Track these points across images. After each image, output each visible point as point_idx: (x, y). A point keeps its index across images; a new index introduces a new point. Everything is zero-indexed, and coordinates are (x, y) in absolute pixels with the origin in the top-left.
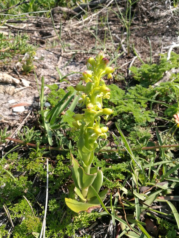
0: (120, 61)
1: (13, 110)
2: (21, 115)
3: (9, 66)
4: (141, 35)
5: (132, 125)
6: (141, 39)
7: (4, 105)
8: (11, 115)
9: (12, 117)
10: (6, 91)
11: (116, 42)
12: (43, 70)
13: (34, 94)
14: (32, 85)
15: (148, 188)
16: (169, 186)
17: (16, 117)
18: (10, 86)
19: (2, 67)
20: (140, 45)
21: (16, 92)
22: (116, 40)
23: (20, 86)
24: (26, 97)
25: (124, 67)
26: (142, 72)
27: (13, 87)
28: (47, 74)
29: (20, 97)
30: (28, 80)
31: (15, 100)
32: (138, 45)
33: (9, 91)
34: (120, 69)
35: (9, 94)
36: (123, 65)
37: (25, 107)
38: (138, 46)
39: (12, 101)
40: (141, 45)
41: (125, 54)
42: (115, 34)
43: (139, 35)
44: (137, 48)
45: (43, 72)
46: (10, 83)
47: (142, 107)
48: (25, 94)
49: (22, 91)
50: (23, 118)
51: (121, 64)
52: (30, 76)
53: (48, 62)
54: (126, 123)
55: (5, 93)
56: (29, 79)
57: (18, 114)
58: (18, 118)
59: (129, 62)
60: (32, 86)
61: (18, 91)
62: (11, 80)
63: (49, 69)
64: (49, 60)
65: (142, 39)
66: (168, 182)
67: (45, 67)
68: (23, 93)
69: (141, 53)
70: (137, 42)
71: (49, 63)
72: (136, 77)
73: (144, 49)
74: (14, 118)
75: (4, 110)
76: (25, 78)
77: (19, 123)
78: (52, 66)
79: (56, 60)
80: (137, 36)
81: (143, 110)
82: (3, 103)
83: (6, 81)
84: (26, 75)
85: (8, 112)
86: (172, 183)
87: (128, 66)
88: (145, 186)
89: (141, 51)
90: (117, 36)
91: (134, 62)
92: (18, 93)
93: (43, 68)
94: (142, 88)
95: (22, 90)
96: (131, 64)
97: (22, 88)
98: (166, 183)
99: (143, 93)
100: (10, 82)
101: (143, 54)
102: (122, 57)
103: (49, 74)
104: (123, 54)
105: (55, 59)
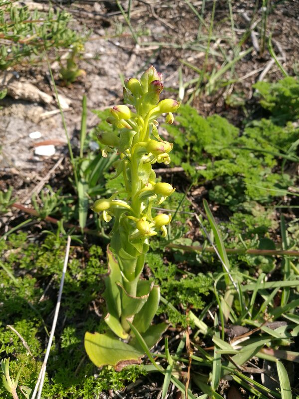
0: (244, 67)
1: (34, 151)
2: (48, 161)
3: (39, 69)
4: (294, 15)
5: (241, 199)
6: (292, 22)
7: (22, 140)
8: (31, 161)
9: (31, 163)
10: (29, 116)
11: (242, 27)
12: (97, 78)
13: (75, 124)
14: (74, 106)
15: (246, 330)
16: (288, 331)
17: (38, 164)
18: (35, 106)
19: (28, 69)
20: (289, 33)
21: (44, 118)
22: (244, 22)
23: (53, 108)
24: (60, 129)
25: (249, 80)
26: (279, 92)
27: (40, 109)
28: (104, 87)
29: (51, 128)
30: (67, 97)
31: (41, 133)
32: (285, 34)
33: (33, 116)
34: (240, 84)
35: (32, 121)
36: (247, 75)
37: (56, 147)
38: (284, 37)
39: (35, 135)
40: (291, 34)
41: (254, 53)
42: (242, 11)
43: (292, 13)
44: (282, 40)
45: (97, 82)
46: (36, 102)
47: (265, 166)
48: (59, 124)
49: (56, 117)
50: (50, 167)
51: (244, 73)
52: (72, 89)
53: (111, 63)
54: (231, 193)
55: (26, 118)
56: (70, 95)
57: (42, 160)
58: (40, 167)
59: (260, 69)
60: (74, 108)
61: (48, 116)
62: (36, 97)
63: (109, 77)
64: (112, 59)
65: (294, 21)
66: (287, 324)
67: (102, 72)
68: (56, 121)
69: (287, 51)
70: (283, 28)
71: (112, 66)
72: (265, 103)
73: (296, 43)
74: (34, 167)
75: (21, 151)
76: (64, 92)
77: (41, 176)
78: (115, 71)
79: (125, 59)
80: (285, 14)
81: (266, 171)
82: (20, 138)
83: (29, 98)
84: (66, 86)
85: (27, 154)
86: (294, 327)
87: (257, 78)
88: (240, 325)
89: (289, 47)
90: (245, 15)
91: (270, 69)
92: (48, 120)
93: (99, 74)
94: (272, 125)
95: (56, 114)
96: (263, 74)
97: (55, 111)
98: (283, 325)
99: (272, 137)
100: (36, 99)
101: (291, 53)
102: (248, 58)
103: (108, 87)
104: (251, 52)
105: (122, 58)
